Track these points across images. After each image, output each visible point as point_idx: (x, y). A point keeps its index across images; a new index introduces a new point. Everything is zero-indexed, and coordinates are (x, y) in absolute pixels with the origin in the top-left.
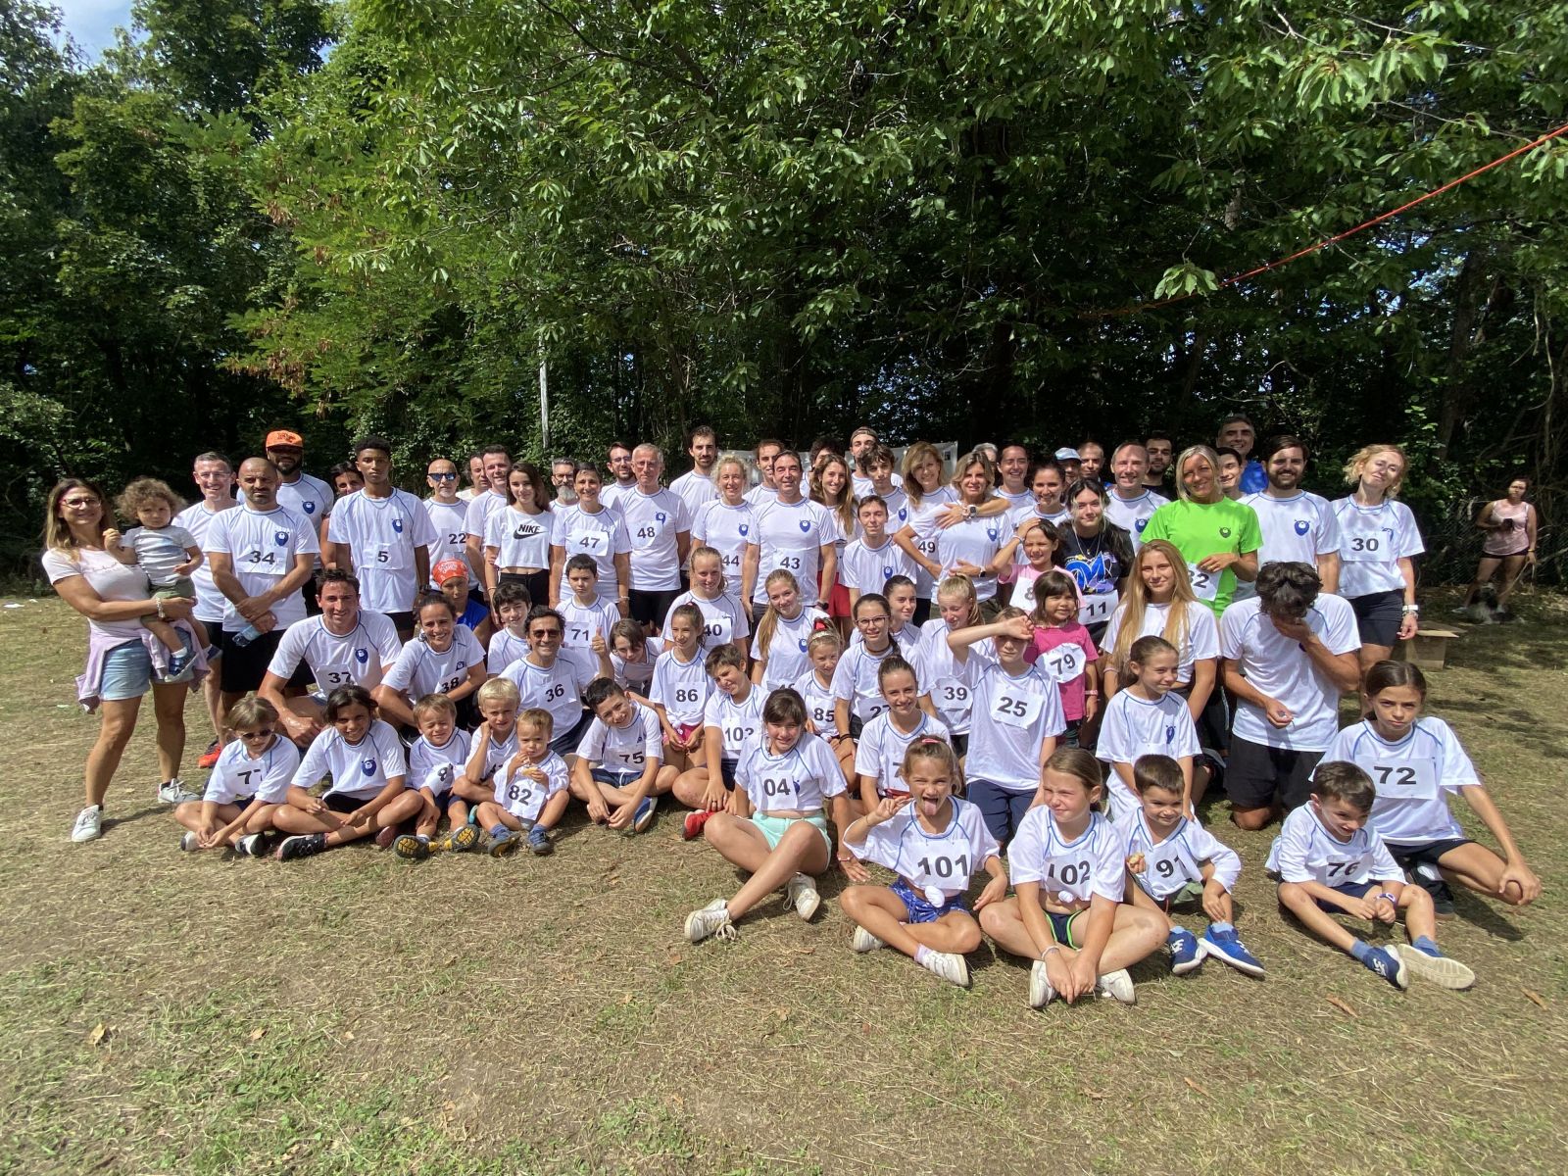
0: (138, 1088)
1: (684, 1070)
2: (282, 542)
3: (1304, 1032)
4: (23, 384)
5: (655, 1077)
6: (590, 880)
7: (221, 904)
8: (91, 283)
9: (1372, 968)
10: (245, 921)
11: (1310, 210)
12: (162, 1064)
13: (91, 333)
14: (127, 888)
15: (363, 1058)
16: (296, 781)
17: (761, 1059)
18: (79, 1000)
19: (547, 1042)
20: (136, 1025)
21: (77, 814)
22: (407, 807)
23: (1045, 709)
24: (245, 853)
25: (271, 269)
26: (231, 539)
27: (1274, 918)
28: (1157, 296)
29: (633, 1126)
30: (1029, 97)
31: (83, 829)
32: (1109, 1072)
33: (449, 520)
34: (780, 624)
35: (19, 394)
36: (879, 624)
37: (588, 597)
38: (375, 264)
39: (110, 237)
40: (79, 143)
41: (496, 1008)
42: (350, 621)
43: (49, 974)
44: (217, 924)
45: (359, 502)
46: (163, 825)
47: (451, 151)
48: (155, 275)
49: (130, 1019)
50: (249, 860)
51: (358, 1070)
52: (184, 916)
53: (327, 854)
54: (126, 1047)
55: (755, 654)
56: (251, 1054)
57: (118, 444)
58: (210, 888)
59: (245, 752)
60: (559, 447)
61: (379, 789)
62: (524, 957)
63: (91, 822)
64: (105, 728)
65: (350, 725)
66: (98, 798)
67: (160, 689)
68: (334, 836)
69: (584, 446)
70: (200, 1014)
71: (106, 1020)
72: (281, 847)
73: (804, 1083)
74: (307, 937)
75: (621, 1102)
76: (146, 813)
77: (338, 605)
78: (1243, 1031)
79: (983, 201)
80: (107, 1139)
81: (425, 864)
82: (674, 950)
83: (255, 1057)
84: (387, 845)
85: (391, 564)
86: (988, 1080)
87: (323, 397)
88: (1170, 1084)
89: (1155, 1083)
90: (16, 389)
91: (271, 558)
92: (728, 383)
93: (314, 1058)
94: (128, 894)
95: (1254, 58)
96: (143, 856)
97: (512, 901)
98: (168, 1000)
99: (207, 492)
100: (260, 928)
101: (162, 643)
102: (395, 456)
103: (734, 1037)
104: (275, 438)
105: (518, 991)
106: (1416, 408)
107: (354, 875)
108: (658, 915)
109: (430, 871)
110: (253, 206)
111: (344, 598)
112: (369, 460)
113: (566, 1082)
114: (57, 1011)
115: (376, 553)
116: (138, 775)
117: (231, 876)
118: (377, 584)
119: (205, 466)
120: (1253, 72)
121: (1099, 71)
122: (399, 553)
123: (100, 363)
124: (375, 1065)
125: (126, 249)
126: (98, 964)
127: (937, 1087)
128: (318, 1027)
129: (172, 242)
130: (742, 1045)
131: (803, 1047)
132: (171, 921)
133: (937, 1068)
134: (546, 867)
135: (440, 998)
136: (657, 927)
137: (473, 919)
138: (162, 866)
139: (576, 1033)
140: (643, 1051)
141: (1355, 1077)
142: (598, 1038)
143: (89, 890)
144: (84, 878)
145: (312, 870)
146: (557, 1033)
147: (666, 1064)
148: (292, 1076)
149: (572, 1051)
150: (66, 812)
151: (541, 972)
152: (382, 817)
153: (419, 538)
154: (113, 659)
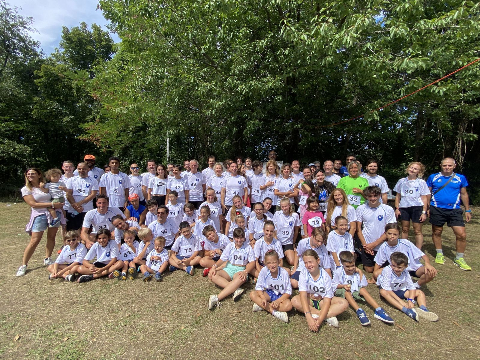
0: (28, 356)
1: (200, 351)
2: (87, 187)
3: (390, 336)
4: (19, 142)
5: (190, 354)
6: (173, 289)
7: (59, 297)
8: (42, 114)
9: (408, 316)
10: (66, 302)
12: (35, 348)
13: (40, 128)
14: (31, 291)
15: (98, 347)
16: (86, 258)
17: (224, 347)
18: (13, 326)
19: (157, 342)
20: (29, 335)
21: (19, 267)
22: (119, 266)
24: (68, 280)
25: (93, 112)
26: (73, 185)
27: (379, 300)
31: (20, 272)
32: (332, 350)
33: (137, 180)
35: (18, 145)
36: (261, 211)
37: (175, 203)
38: (123, 111)
39: (48, 102)
40: (42, 77)
41: (142, 331)
43: (4, 318)
44: (57, 303)
45: (109, 175)
46: (44, 271)
48: (60, 113)
49: (27, 333)
50: (69, 283)
51: (96, 351)
52: (47, 300)
53: (93, 281)
54: (25, 342)
56: (63, 346)
57: (46, 159)
58: (56, 291)
63: (23, 270)
66: (26, 263)
67: (49, 229)
69: (179, 161)
70: (49, 332)
71: (20, 333)
72: (79, 279)
73: (237, 355)
74: (84, 307)
76: (40, 267)
77: (101, 205)
78: (371, 336)
82: (198, 312)
83: (64, 346)
85: (118, 193)
86: (295, 353)
87: (105, 147)
88: (350, 354)
89: (346, 354)
90: (17, 143)
91: (84, 191)
93: (83, 347)
94: (31, 293)
96: (37, 281)
97: (149, 296)
98: (39, 327)
99: (66, 172)
100: (70, 304)
103: (216, 340)
104: (87, 157)
105: (149, 325)
106: (407, 153)
107: (101, 288)
108: (194, 300)
109: (125, 286)
111: (103, 203)
112: (113, 163)
113: (162, 356)
114: (6, 329)
115: (114, 190)
116: (39, 256)
117: (63, 288)
118: (113, 199)
119: (66, 164)
123: (42, 137)
124: (102, 350)
125: (53, 105)
126: (20, 315)
127: (279, 356)
128: (85, 337)
129: (66, 104)
130: (218, 343)
131: (237, 343)
132: (43, 302)
133: (279, 350)
134: (160, 285)
135: (124, 328)
136: (193, 304)
137: (136, 302)
138: (42, 284)
139: (166, 339)
140: (187, 345)
141: (405, 350)
142: (173, 341)
143: (19, 291)
144: (19, 288)
145: (88, 286)
146: (160, 339)
147: (194, 349)
148: (76, 353)
149: (165, 345)
150: (16, 267)
151: (156, 319)
152: (111, 269)
153: (126, 186)
154: (37, 220)
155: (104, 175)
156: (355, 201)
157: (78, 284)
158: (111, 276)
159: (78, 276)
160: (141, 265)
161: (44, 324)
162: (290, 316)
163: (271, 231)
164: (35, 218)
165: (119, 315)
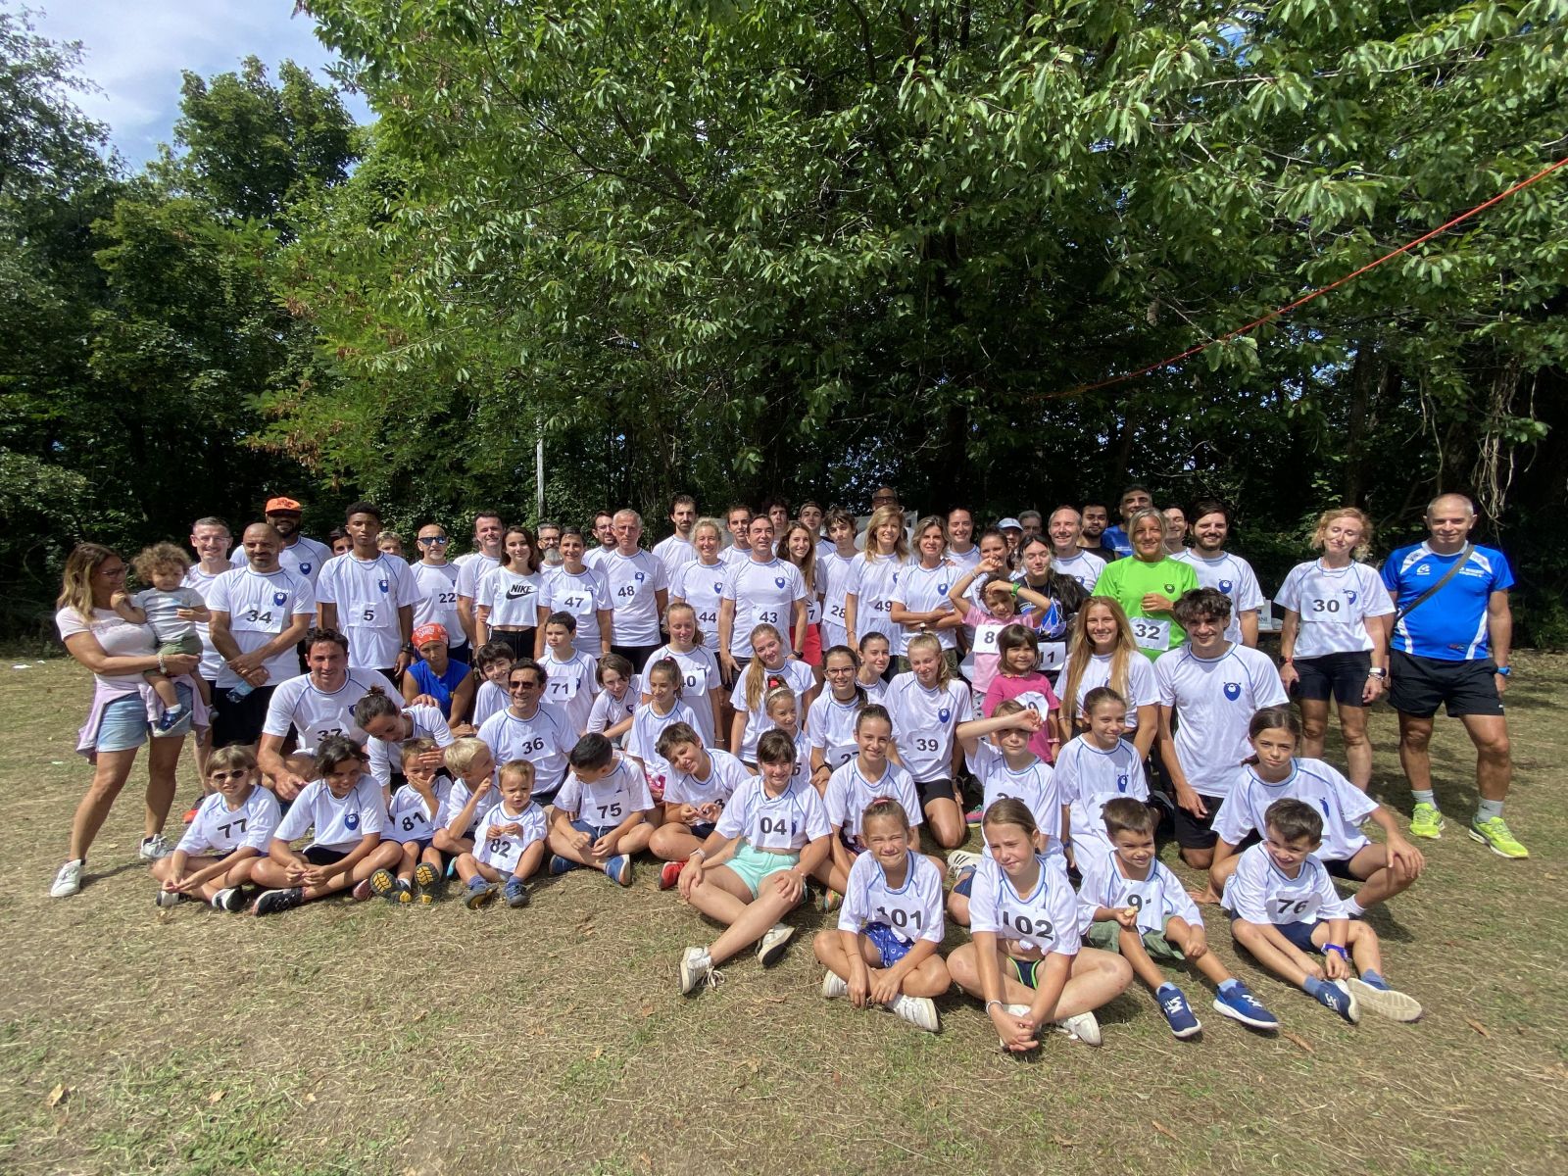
0: (92, 1152)
1: (653, 1127)
2: (279, 603)
3: (1265, 1071)
4: (49, 458)
5: (622, 1136)
6: (565, 931)
7: (192, 961)
8: (120, 367)
9: (1325, 1004)
10: (214, 978)
12: (120, 1131)
13: (117, 412)
14: (98, 944)
15: (323, 1122)
17: (732, 1113)
18: (41, 1060)
19: (513, 1102)
20: (96, 1086)
21: (59, 868)
22: (386, 859)
24: (222, 908)
25: (291, 356)
26: (230, 599)
31: (63, 885)
32: (1078, 1117)
33: (439, 580)
35: (44, 467)
36: (848, 674)
37: (566, 653)
39: (140, 325)
40: (118, 242)
41: (464, 1066)
42: (335, 678)
43: (12, 1032)
44: (186, 981)
45: (348, 562)
46: (141, 880)
48: (182, 359)
49: (90, 1079)
50: (224, 916)
51: (317, 1134)
52: (153, 974)
53: (304, 908)
54: (84, 1109)
56: (209, 1118)
57: (137, 515)
58: (182, 944)
59: (224, 804)
62: (495, 1011)
63: (72, 877)
64: (97, 778)
66: (82, 853)
67: (155, 744)
68: (310, 891)
69: (577, 515)
70: (161, 1074)
71: (65, 1080)
72: (257, 902)
73: (774, 1138)
74: (278, 994)
75: (586, 1165)
76: (126, 868)
77: (325, 664)
78: (1205, 1071)
79: (935, 302)
82: (646, 1001)
83: (212, 1121)
85: (376, 623)
86: (959, 1129)
88: (1138, 1128)
89: (1124, 1128)
90: (43, 463)
91: (268, 618)
93: (273, 1121)
94: (99, 951)
96: (119, 912)
97: (487, 953)
98: (129, 1060)
99: (205, 555)
100: (229, 986)
101: (158, 699)
103: (704, 1091)
104: (273, 504)
105: (488, 1047)
106: (1321, 482)
107: (330, 930)
108: (632, 966)
109: (406, 924)
110: (275, 301)
111: (332, 658)
112: (359, 524)
113: (532, 1144)
114: (20, 1069)
115: (362, 612)
116: (123, 830)
117: (205, 932)
118: (361, 641)
119: (204, 530)
122: (383, 611)
123: (123, 440)
124: (336, 1128)
125: (155, 337)
126: (64, 1022)
127: (909, 1139)
128: (280, 1089)
129: (200, 331)
130: (712, 1099)
131: (775, 1099)
132: (140, 978)
133: (908, 1119)
134: (521, 918)
135: (407, 1056)
136: (630, 978)
137: (445, 973)
138: (137, 922)
139: (544, 1091)
140: (612, 1108)
141: (1316, 1114)
142: (566, 1096)
143: (62, 946)
144: (58, 934)
145: (287, 925)
146: (524, 1091)
147: (634, 1121)
148: (250, 1141)
149: (539, 1109)
150: (48, 867)
151: (512, 1027)
152: (359, 871)
153: (403, 600)
154: (112, 711)
155: (331, 563)
156: (1151, 636)
157: (255, 919)
158: (360, 892)
159: (255, 894)
160: (457, 855)
161: (146, 1050)
162: (945, 1012)
163: (881, 739)
164: (107, 706)
165: (390, 1018)
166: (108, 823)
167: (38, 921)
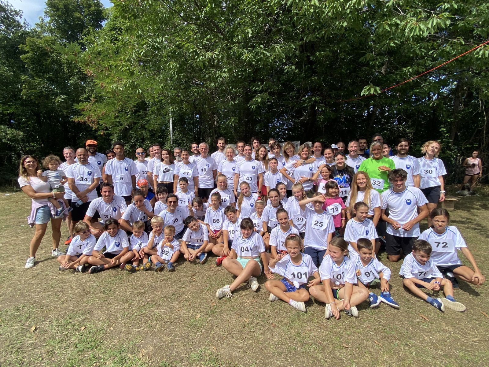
0: (46, 346)
1: (216, 339)
2: (90, 174)
3: (412, 326)
4: (10, 126)
5: (207, 341)
6: (186, 279)
7: (72, 288)
8: (32, 95)
9: (433, 305)
10: (79, 293)
11: (408, 68)
12: (53, 338)
13: (32, 110)
14: (42, 282)
15: (116, 336)
16: (95, 249)
17: (241, 335)
18: (28, 318)
19: (173, 330)
20: (45, 326)
21: (27, 259)
23: (329, 224)
24: (79, 271)
25: (87, 90)
26: (74, 174)
27: (402, 289)
28: (362, 95)
29: (201, 357)
30: (321, 35)
31: (29, 264)
32: (351, 339)
33: (142, 167)
34: (244, 199)
36: (276, 198)
37: (185, 190)
38: (119, 88)
39: (37, 81)
40: (28, 52)
41: (157, 320)
42: (111, 199)
43: (18, 310)
44: (70, 293)
45: (114, 162)
46: (53, 263)
47: (142, 53)
48: (51, 92)
49: (43, 324)
50: (80, 274)
51: (114, 339)
52: (60, 291)
53: (105, 271)
54: (42, 333)
55: (237, 208)
56: (81, 335)
57: (40, 145)
58: (68, 282)
59: (80, 239)
60: (176, 144)
61: (121, 251)
62: (166, 303)
63: (31, 262)
64: (36, 233)
65: (112, 230)
66: (34, 255)
67: (53, 221)
68: (106, 266)
69: (184, 143)
70: (65, 322)
71: (36, 324)
72: (90, 270)
73: (254, 343)
74: (99, 298)
75: (197, 349)
76: (48, 259)
77: (107, 194)
78: (393, 326)
79: (307, 67)
80: (36, 361)
81: (135, 274)
82: (213, 301)
84: (123, 269)
85: (124, 181)
86: (312, 342)
87: (103, 129)
88: (370, 343)
89: (365, 342)
90: (8, 128)
91: (86, 180)
92: (228, 123)
93: (101, 336)
94: (42, 284)
95: (390, 21)
96: (47, 272)
97: (162, 286)
98: (55, 317)
99: (67, 159)
100: (84, 295)
101: (54, 206)
102: (125, 147)
103: (232, 328)
104: (89, 142)
105: (164, 314)
106: (443, 129)
107: (113, 278)
108: (208, 290)
109: (137, 277)
110: (82, 71)
111: (109, 192)
112: (117, 149)
113: (180, 343)
114: (21, 321)
115: (120, 178)
116: (46, 247)
117: (75, 278)
118: (120, 187)
119: (67, 151)
120: (390, 26)
121: (342, 26)
122: (126, 177)
123: (34, 120)
124: (120, 338)
125: (42, 84)
126: (33, 306)
127: (296, 344)
128: (102, 326)
129: (56, 82)
130: (235, 331)
131: (254, 331)
132: (56, 293)
133: (296, 338)
134: (173, 275)
135: (140, 317)
136: (208, 294)
137: (150, 292)
138: (53, 276)
139: (183, 328)
140: (204, 333)
141: (429, 340)
142: (189, 329)
143: (30, 283)
144: (29, 280)
145: (100, 277)
146: (176, 327)
147: (211, 337)
148: (94, 341)
149: (181, 333)
150: (23, 259)
151: (171, 308)
152: (122, 259)
153: (133, 172)
154: (40, 211)
155: (109, 162)
156: (377, 185)
160: (151, 255)
161: (60, 315)
164: (38, 209)
165: (134, 305)
166: (41, 245)
167: (22, 275)
